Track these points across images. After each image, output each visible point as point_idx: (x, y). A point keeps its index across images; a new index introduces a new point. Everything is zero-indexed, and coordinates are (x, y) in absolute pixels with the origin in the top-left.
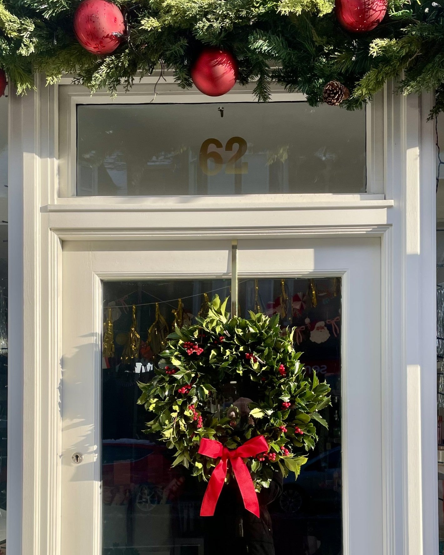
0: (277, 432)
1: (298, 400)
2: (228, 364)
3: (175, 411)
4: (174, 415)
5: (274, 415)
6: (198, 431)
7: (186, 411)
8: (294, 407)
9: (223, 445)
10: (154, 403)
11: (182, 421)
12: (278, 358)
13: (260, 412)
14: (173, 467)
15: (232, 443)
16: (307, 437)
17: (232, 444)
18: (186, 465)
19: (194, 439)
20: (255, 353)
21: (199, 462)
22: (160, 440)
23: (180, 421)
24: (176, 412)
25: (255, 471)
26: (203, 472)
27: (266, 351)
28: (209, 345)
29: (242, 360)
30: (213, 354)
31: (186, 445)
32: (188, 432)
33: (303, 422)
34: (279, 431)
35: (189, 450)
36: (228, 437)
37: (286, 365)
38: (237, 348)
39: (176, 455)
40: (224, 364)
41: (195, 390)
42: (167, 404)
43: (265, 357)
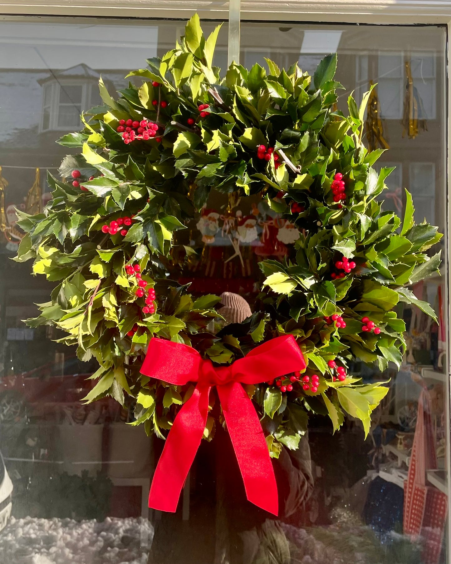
0: (323, 328)
1: (373, 255)
2: (217, 170)
3: (95, 276)
4: (91, 284)
5: (318, 289)
6: (143, 322)
7: (119, 277)
8: (364, 272)
9: (202, 354)
10: (48, 258)
11: (108, 299)
12: (330, 158)
13: (287, 281)
14: (88, 403)
15: (221, 351)
16: (386, 341)
17: (222, 353)
18: (119, 397)
19: (135, 339)
20: (278, 145)
21: (146, 392)
22: (58, 341)
23: (104, 298)
24: (99, 279)
25: (271, 415)
26: (154, 415)
27: (305, 141)
28: (173, 123)
29: (247, 160)
30: (182, 143)
31: (117, 353)
32: (121, 325)
33: (379, 307)
34: (326, 326)
35: (126, 366)
36: (214, 338)
37: (349, 174)
38: (238, 131)
39: (95, 376)
40: (209, 170)
41: (141, 229)
42: (78, 260)
43: (300, 157)
